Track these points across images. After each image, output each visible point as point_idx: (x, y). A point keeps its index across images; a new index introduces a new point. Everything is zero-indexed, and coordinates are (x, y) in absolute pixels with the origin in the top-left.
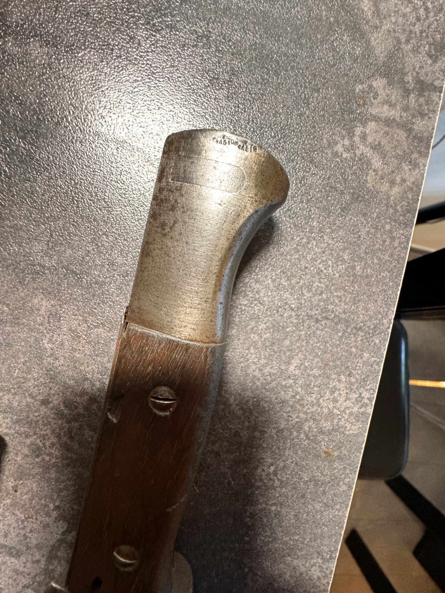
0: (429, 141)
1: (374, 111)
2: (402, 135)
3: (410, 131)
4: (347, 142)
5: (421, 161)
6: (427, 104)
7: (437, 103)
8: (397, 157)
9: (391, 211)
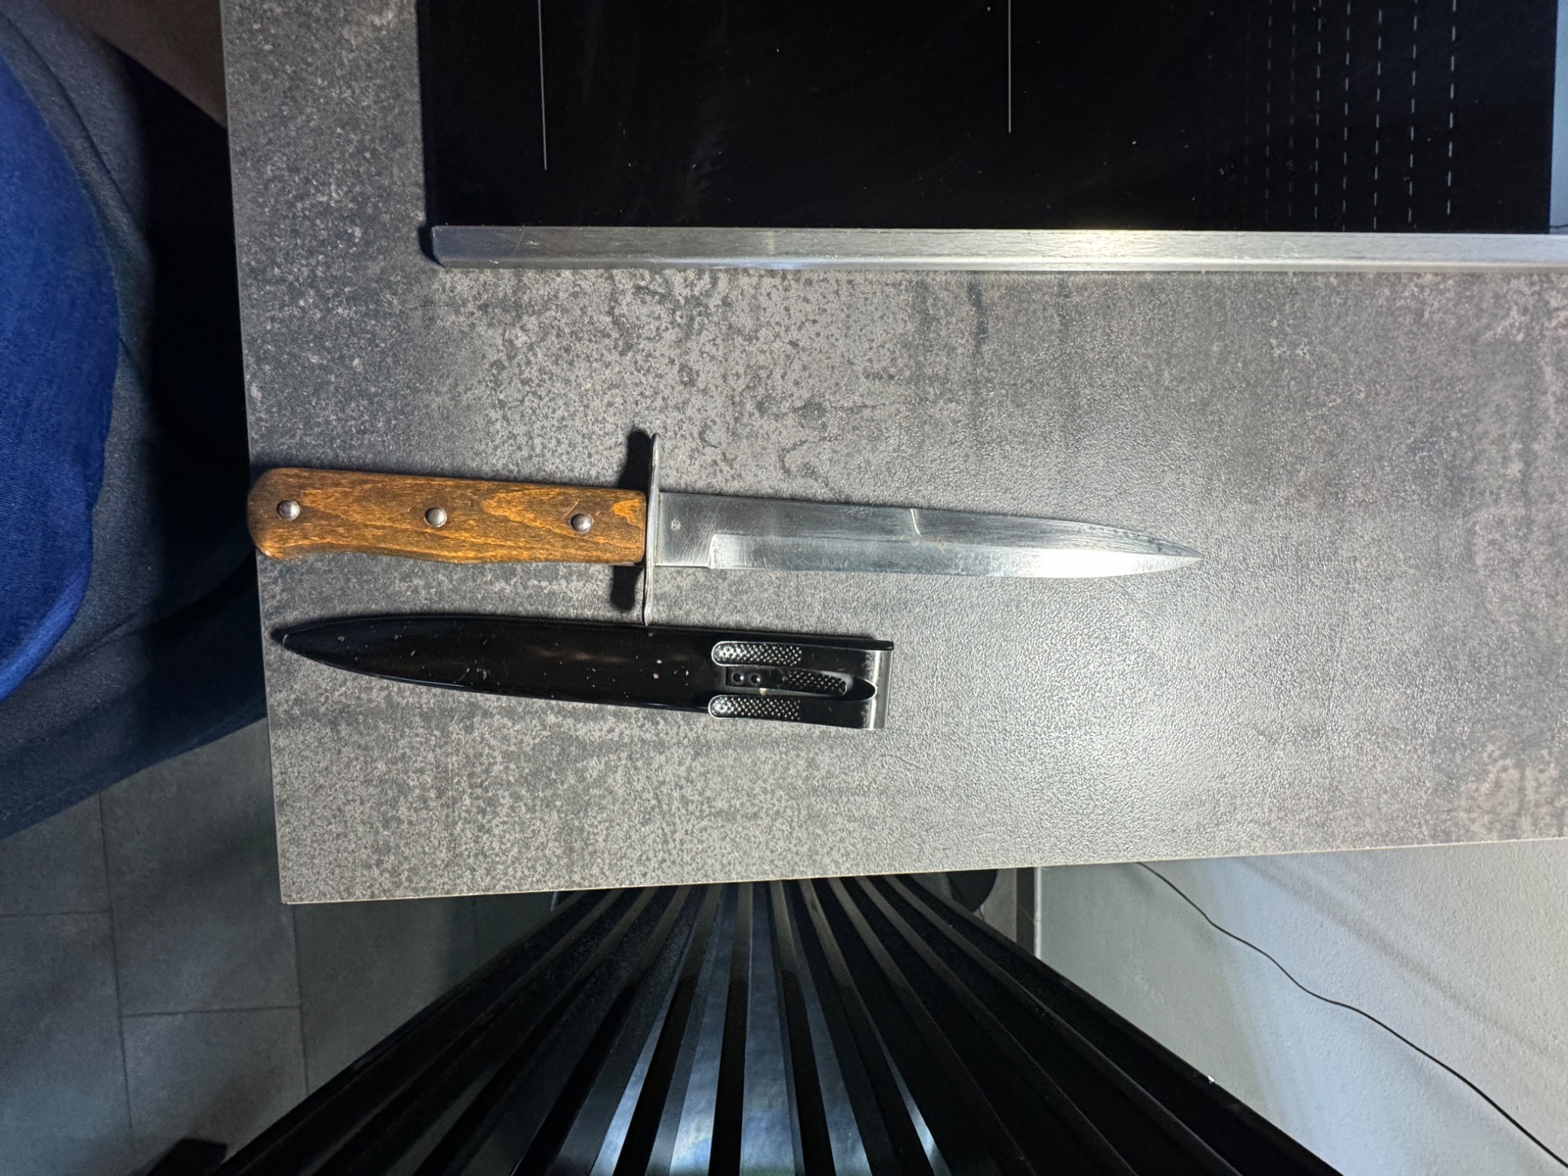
0: (1514, 837)
1: (1528, 772)
2: (1514, 806)
3: (1519, 814)
4: (1497, 754)
5: (1495, 834)
6: (1546, 825)
7: (1548, 835)
8: (1494, 807)
9: (1444, 816)
